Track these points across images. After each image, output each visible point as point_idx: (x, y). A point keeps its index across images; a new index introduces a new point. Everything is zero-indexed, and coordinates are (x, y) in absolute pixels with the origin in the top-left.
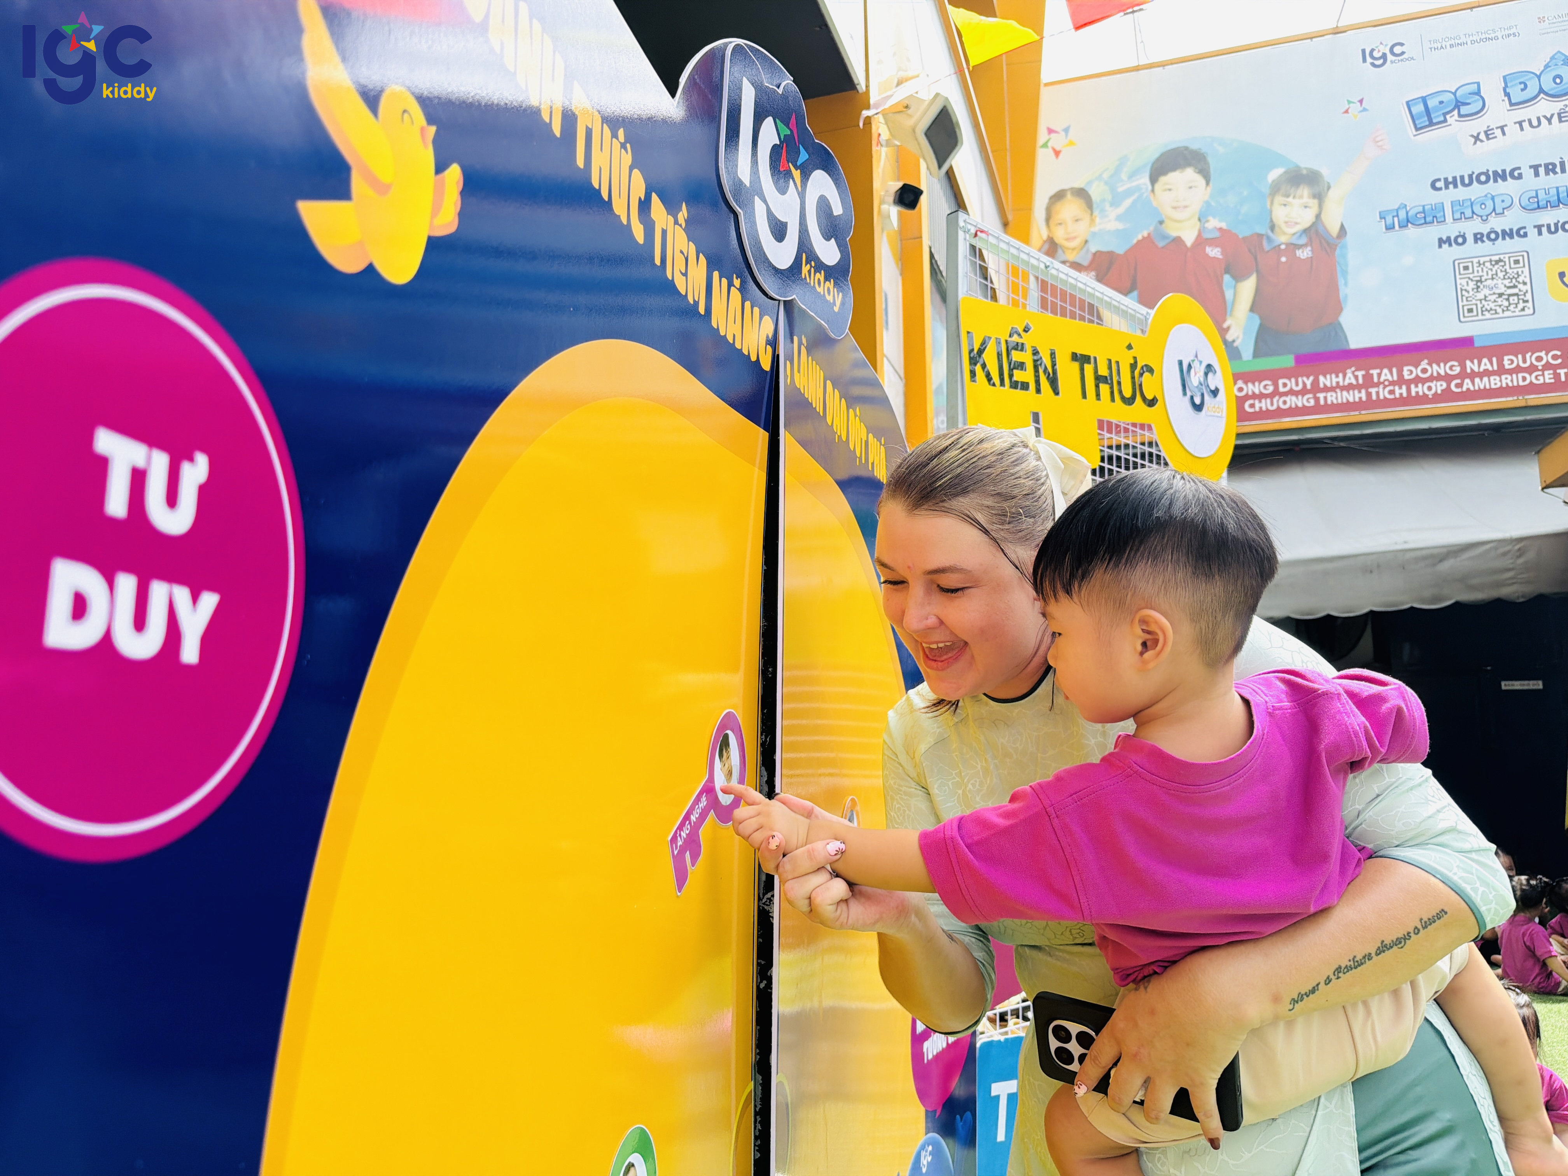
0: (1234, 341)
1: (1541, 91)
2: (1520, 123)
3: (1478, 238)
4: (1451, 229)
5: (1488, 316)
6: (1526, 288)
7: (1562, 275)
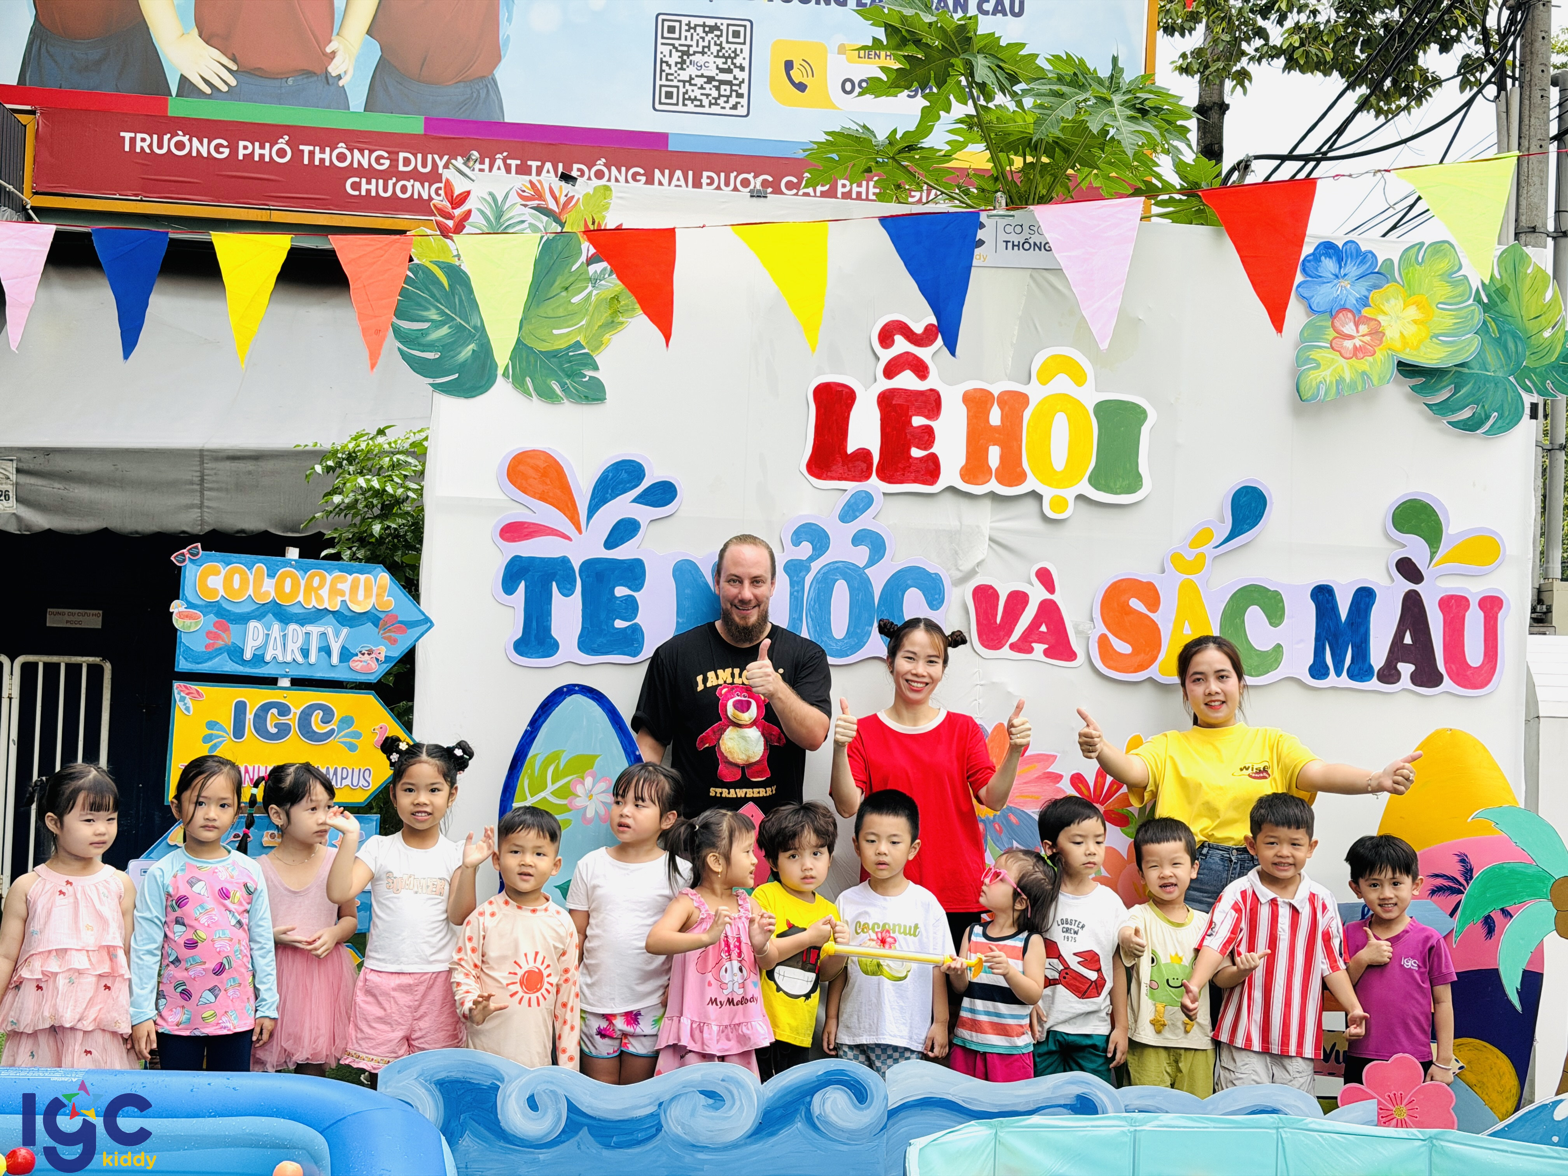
0: (339, 77)
5: (690, 107)
6: (742, 75)
7: (789, 65)
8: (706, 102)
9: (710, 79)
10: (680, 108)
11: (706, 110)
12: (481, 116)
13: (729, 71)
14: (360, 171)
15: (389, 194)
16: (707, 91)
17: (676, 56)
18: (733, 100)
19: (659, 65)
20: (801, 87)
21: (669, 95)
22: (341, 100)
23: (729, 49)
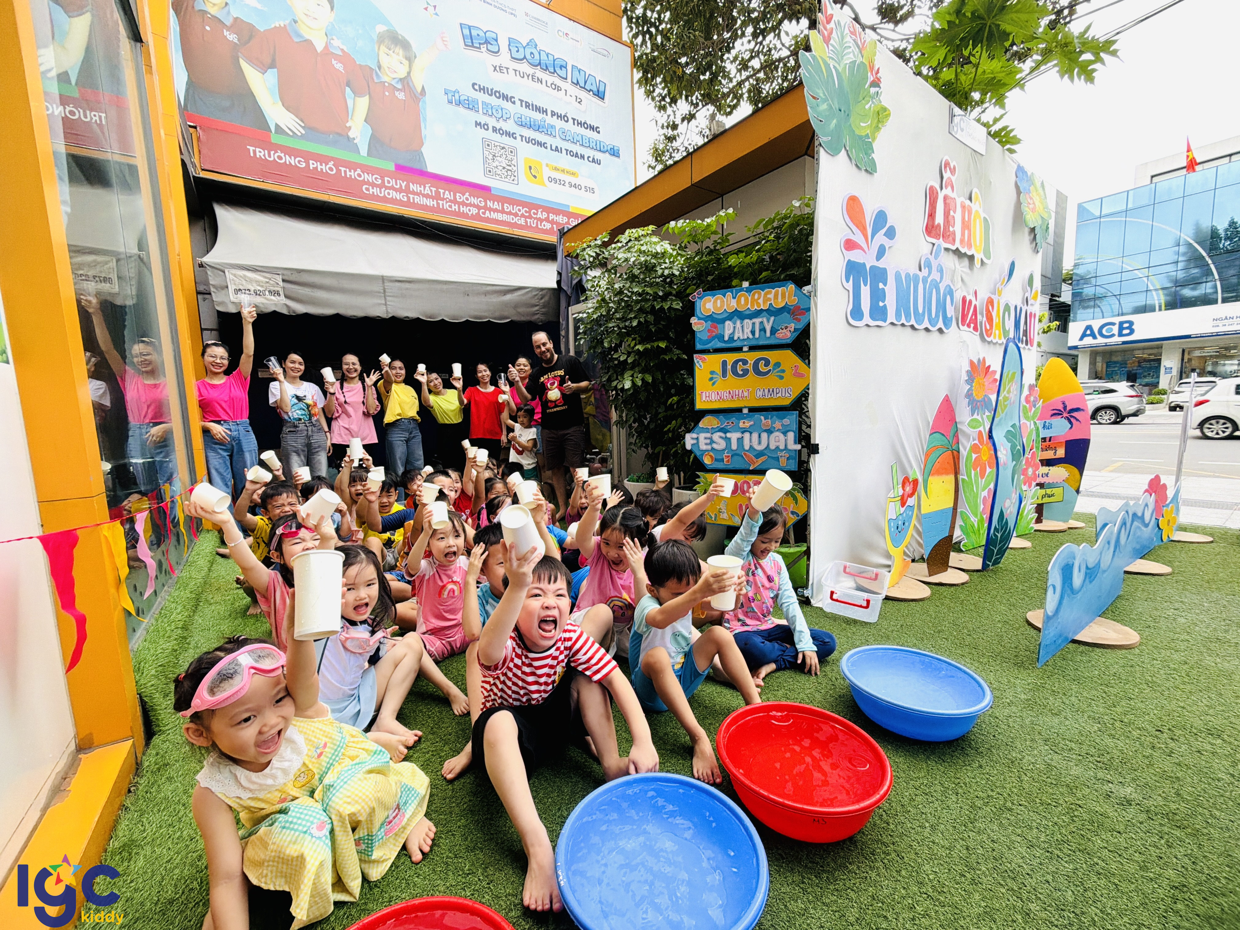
0: (354, 139)
1: (525, 58)
2: (516, 71)
3: (495, 130)
4: (483, 119)
5: (498, 177)
6: (515, 168)
7: (530, 168)
8: (503, 176)
9: (504, 168)
10: (494, 177)
11: (503, 179)
12: (417, 166)
13: (510, 166)
14: (368, 183)
15: (382, 195)
16: (503, 172)
17: (491, 157)
18: (513, 178)
19: (485, 159)
20: (535, 177)
21: (490, 171)
22: (355, 149)
23: (509, 157)
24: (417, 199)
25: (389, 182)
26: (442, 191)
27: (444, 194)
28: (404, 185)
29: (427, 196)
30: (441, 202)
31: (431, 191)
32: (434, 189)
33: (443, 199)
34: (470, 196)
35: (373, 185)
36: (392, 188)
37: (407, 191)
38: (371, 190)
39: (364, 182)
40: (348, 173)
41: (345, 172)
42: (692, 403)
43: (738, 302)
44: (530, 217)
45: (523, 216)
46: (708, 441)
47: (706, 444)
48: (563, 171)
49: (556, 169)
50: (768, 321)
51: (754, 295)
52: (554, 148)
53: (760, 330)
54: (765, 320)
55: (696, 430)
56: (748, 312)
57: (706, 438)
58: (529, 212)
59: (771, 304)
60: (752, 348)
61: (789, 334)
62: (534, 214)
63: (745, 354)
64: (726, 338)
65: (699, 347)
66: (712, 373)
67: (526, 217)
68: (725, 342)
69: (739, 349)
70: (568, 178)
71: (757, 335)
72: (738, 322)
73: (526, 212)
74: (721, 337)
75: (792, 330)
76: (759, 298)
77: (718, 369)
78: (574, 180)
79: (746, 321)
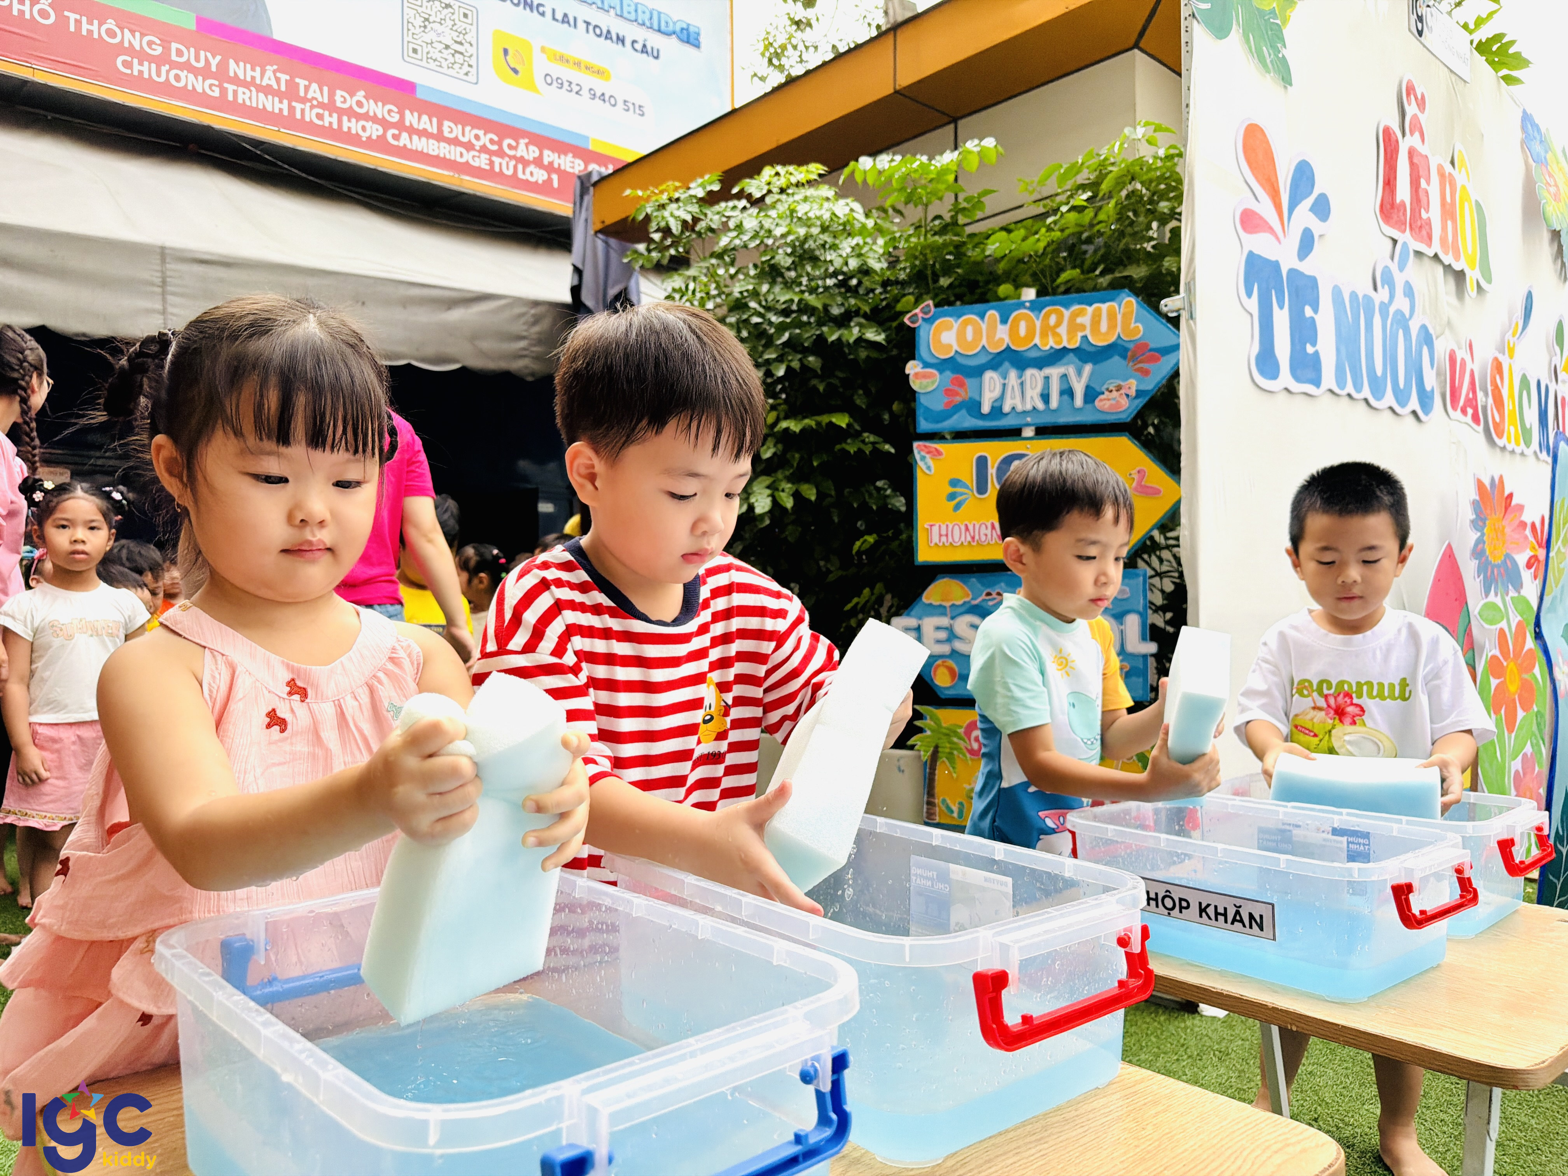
5: (432, 65)
6: (472, 50)
7: (506, 52)
8: (444, 64)
9: (447, 47)
10: (424, 63)
11: (445, 70)
12: (249, 26)
13: (461, 43)
14: (131, 51)
15: (162, 79)
16: (445, 56)
18: (466, 68)
19: (406, 25)
20: (516, 71)
21: (415, 51)
23: (460, 26)
24: (244, 96)
25: (179, 53)
26: (302, 83)
27: (307, 88)
28: (214, 62)
29: (267, 90)
30: (298, 106)
31: (278, 80)
32: (284, 77)
33: (304, 100)
34: (367, 97)
35: (142, 56)
36: (187, 66)
37: (222, 75)
38: (136, 67)
39: (120, 49)
40: (85, 27)
41: (78, 22)
42: (909, 548)
43: (1013, 332)
44: (501, 153)
45: (484, 149)
46: (943, 635)
47: (938, 641)
48: (578, 64)
49: (563, 59)
50: (1079, 373)
51: (1047, 316)
52: (559, 16)
53: (1062, 393)
54: (1071, 371)
55: (917, 609)
56: (1034, 354)
57: (938, 628)
58: (500, 143)
59: (1085, 337)
60: (1043, 431)
61: (1125, 403)
62: (510, 147)
63: (1028, 443)
64: (986, 409)
65: (924, 425)
66: (954, 483)
67: (491, 153)
68: (983, 417)
69: (1014, 433)
70: (587, 81)
71: (1054, 403)
72: (1013, 374)
73: (492, 141)
74: (974, 407)
75: (1133, 393)
76: (1059, 323)
77: (969, 476)
78: (600, 86)
79: (1030, 372)
